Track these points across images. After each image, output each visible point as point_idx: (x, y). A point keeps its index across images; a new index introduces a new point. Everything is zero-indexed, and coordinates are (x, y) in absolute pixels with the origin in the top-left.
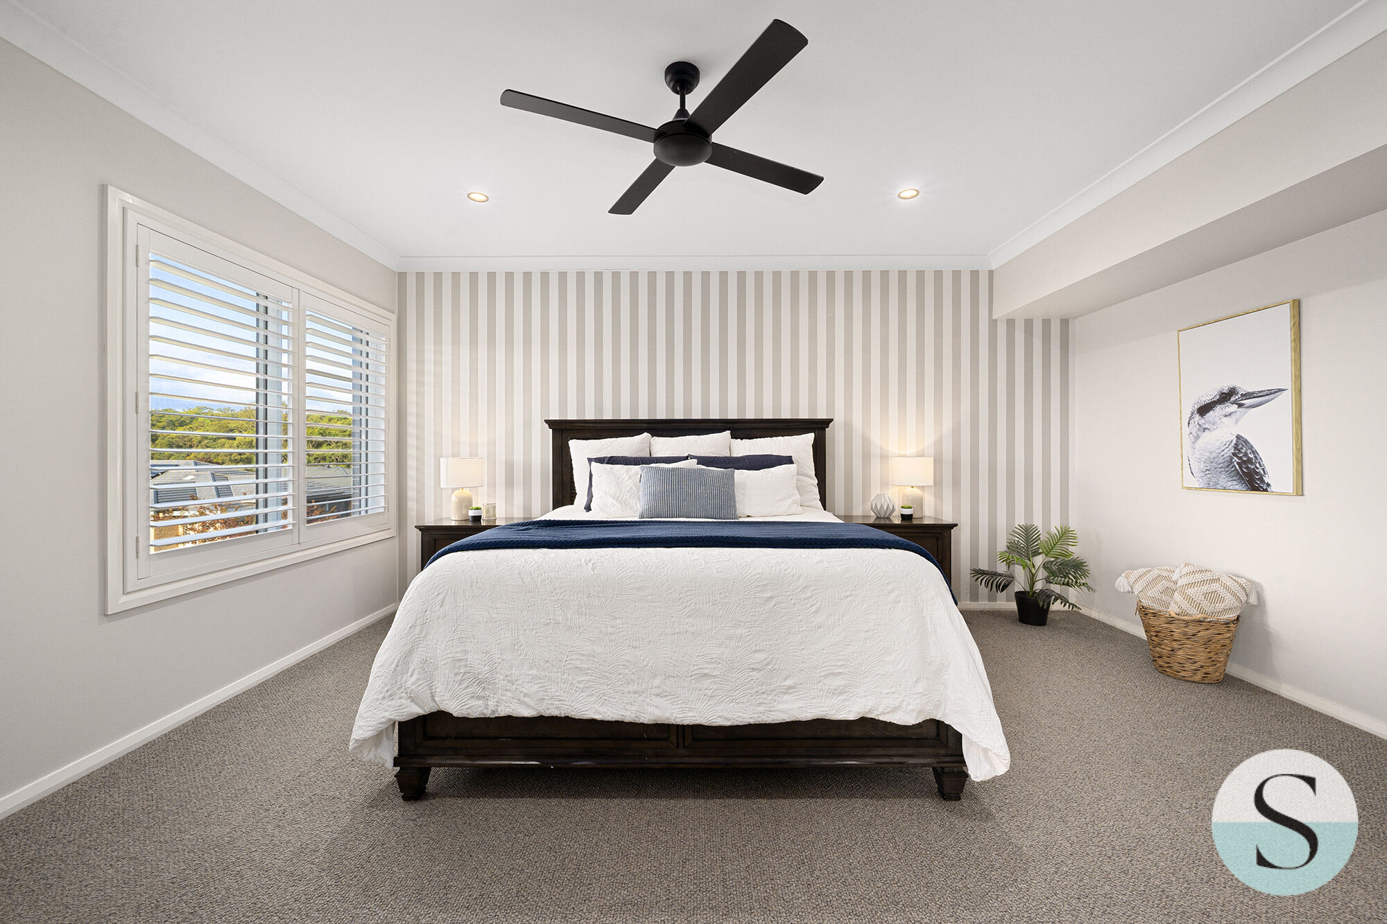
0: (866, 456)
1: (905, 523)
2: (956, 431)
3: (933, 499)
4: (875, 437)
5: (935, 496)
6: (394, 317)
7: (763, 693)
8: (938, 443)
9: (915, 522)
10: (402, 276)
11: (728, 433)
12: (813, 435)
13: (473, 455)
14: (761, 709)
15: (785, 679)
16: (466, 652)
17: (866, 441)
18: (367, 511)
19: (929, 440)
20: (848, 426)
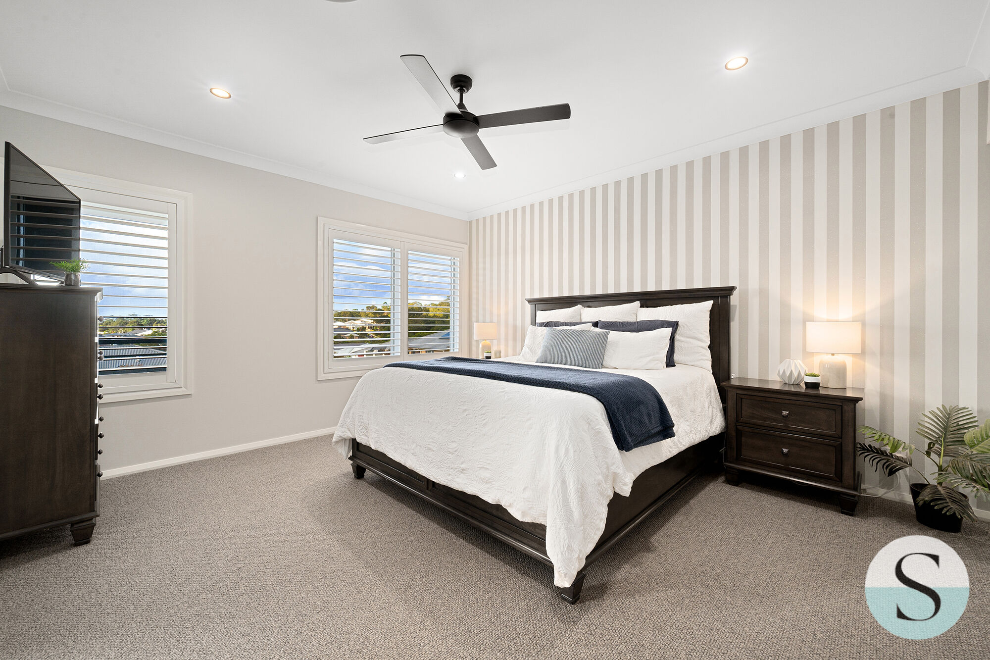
0: (785, 322)
1: (810, 391)
2: (918, 292)
3: (877, 370)
4: (797, 302)
5: (881, 367)
6: (466, 247)
7: (452, 468)
8: (888, 307)
9: (822, 392)
10: (471, 222)
11: (638, 303)
12: (711, 302)
13: (491, 321)
14: (450, 478)
15: (462, 463)
16: (363, 413)
17: (785, 306)
18: (454, 350)
19: (873, 302)
20: (763, 293)
